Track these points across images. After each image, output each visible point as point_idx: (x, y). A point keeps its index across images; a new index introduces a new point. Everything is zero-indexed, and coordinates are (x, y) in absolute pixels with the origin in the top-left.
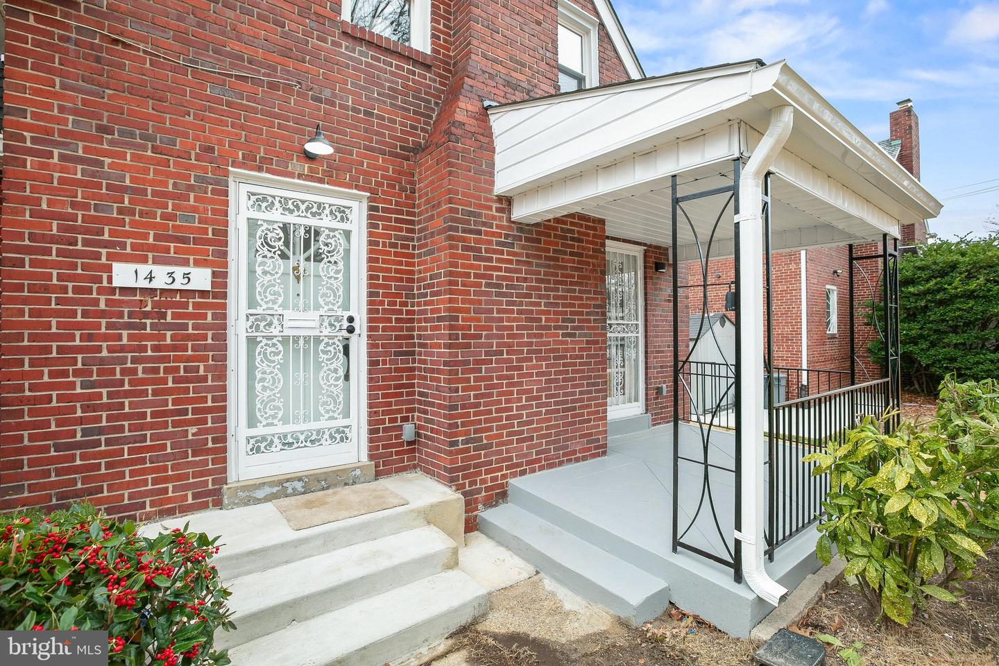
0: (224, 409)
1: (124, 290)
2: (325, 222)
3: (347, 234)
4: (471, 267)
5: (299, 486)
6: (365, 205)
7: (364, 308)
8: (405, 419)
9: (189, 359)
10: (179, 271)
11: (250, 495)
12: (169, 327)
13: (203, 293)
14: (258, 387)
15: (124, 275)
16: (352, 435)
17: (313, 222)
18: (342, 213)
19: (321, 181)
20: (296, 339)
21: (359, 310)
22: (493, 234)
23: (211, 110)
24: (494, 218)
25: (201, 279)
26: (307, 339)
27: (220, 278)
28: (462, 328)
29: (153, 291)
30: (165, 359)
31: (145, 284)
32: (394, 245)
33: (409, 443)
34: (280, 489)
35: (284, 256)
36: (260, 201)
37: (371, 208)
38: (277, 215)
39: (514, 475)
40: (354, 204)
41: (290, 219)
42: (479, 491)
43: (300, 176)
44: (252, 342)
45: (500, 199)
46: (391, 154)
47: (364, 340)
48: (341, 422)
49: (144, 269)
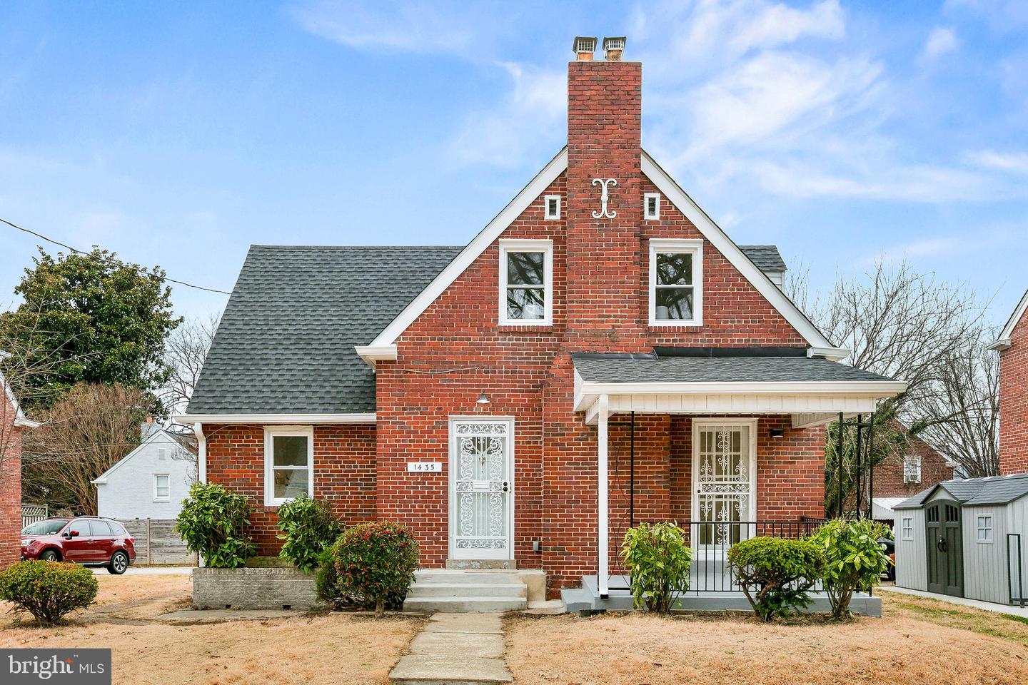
0: (447, 525)
1: (412, 473)
2: (493, 434)
3: (503, 439)
4: (558, 454)
5: (478, 565)
6: (514, 421)
7: (513, 477)
8: (535, 539)
9: (433, 502)
10: (430, 464)
11: (458, 564)
12: (427, 488)
13: (439, 473)
14: (462, 516)
15: (412, 467)
16: (507, 545)
17: (487, 435)
18: (500, 428)
19: (489, 414)
20: (479, 494)
21: (510, 478)
22: (573, 434)
23: (441, 391)
24: (574, 425)
25: (438, 467)
26: (484, 494)
27: (445, 466)
28: (552, 488)
29: (420, 473)
30: (425, 502)
31: (418, 470)
32: (529, 443)
33: (537, 552)
34: (470, 564)
35: (473, 452)
36: (463, 428)
37: (516, 424)
38: (470, 434)
39: (587, 573)
40: (507, 423)
41: (476, 435)
42: (562, 578)
43: (479, 413)
44: (459, 494)
45: (578, 413)
46: (527, 391)
47: (513, 495)
48: (501, 537)
49: (418, 464)
